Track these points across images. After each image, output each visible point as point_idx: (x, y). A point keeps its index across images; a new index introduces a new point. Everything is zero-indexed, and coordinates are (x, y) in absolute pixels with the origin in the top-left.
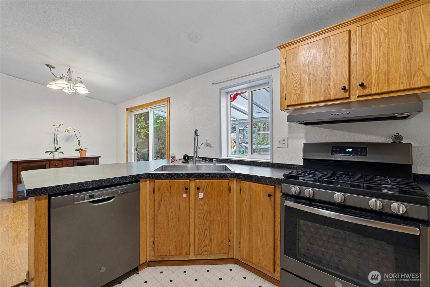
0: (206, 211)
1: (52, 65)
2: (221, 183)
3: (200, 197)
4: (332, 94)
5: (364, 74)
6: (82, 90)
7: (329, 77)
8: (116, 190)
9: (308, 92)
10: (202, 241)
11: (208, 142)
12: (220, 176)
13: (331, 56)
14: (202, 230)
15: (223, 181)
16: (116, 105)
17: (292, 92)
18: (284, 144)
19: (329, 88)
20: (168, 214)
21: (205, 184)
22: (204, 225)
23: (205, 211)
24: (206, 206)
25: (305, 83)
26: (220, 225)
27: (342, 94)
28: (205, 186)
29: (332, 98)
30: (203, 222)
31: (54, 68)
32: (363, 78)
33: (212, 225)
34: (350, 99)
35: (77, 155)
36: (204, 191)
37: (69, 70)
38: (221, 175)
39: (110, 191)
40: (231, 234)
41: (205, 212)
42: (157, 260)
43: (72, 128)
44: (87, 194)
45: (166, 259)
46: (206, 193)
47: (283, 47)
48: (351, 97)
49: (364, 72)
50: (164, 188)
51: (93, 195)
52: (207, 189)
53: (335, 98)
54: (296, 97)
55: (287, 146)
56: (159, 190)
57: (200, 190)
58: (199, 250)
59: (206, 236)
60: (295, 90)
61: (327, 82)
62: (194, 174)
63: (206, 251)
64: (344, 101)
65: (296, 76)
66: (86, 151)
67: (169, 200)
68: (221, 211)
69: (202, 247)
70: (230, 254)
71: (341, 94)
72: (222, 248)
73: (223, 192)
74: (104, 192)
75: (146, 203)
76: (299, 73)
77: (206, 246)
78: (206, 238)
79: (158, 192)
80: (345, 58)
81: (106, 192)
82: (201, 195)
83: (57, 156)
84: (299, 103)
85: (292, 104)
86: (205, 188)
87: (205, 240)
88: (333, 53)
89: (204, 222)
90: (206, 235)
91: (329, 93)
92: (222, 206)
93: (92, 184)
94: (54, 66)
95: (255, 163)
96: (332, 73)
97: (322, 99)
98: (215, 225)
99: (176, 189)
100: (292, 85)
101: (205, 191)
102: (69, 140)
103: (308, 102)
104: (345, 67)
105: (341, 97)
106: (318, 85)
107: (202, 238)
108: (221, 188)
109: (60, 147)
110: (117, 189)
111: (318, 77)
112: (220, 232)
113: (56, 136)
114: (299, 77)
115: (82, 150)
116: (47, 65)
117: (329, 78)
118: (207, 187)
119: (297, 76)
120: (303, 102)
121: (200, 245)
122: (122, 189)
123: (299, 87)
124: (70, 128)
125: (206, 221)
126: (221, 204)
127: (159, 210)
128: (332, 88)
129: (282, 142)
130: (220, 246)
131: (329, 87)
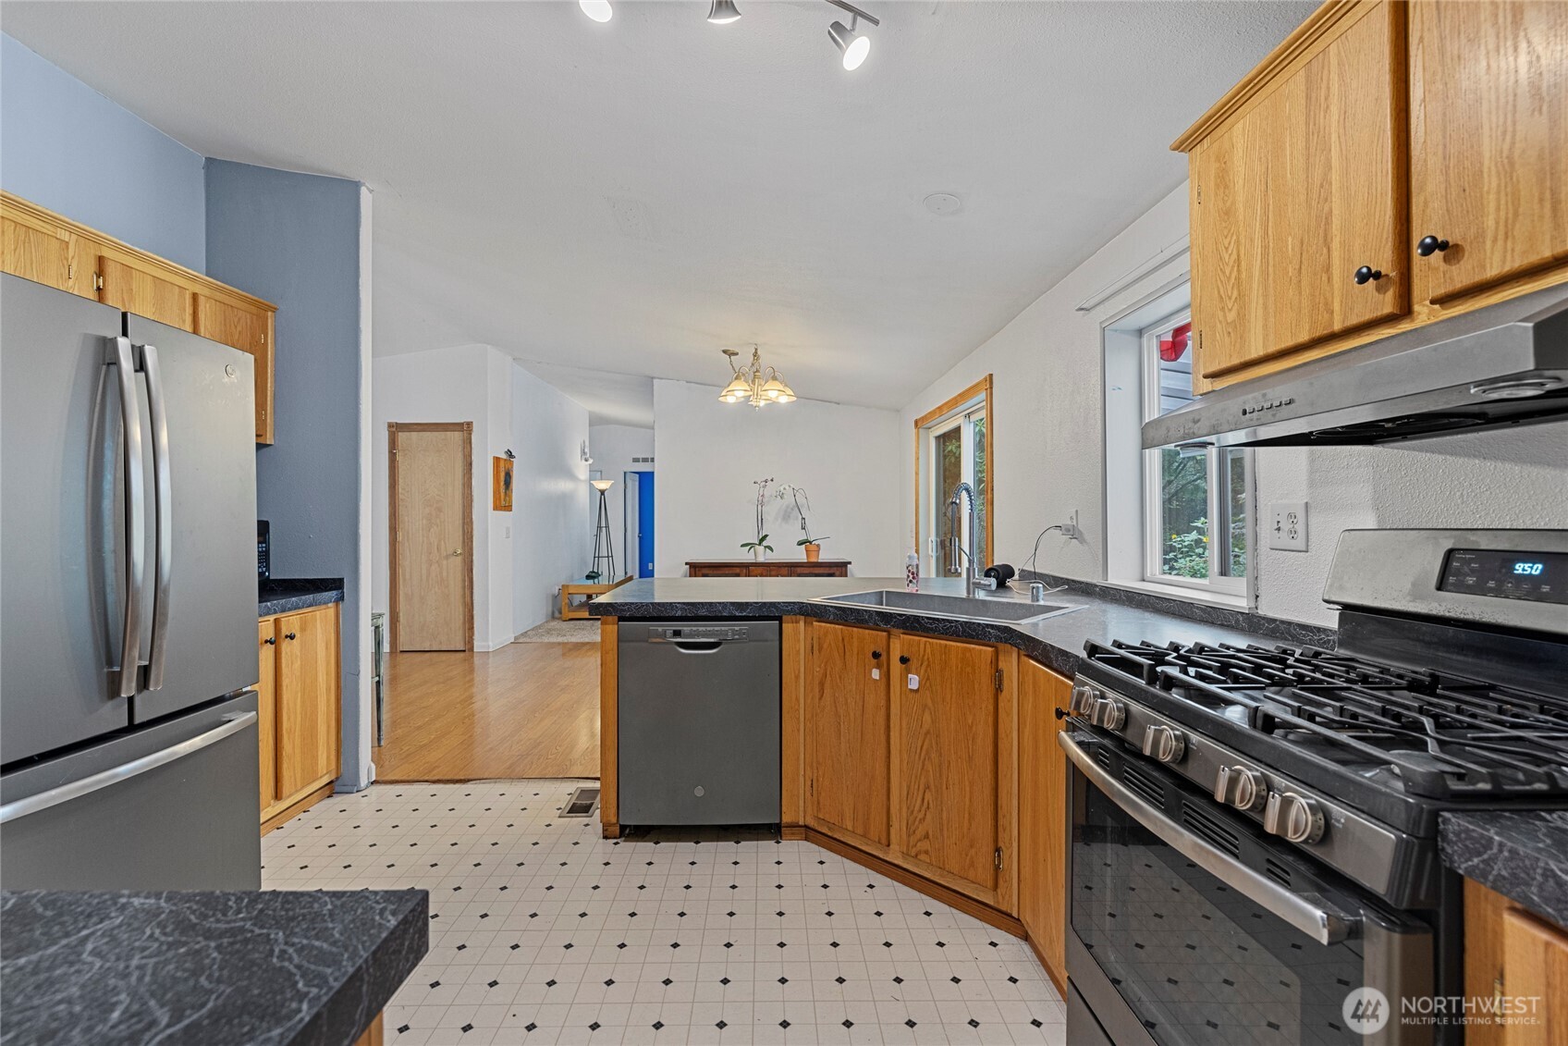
0: (928, 732)
1: (732, 349)
2: (968, 655)
3: (910, 687)
4: (1336, 307)
5: (1452, 189)
6: (777, 395)
7: (1325, 230)
8: (723, 628)
9: (1260, 312)
10: (918, 819)
11: (1075, 523)
12: (964, 631)
13: (1330, 134)
14: (916, 787)
15: (973, 649)
16: (898, 411)
17: (1217, 321)
18: (1294, 535)
19: (1326, 281)
20: (840, 717)
21: (925, 651)
22: (921, 774)
23: (924, 730)
24: (927, 717)
25: (1251, 277)
26: (968, 789)
27: (1369, 304)
28: (924, 656)
29: (1337, 324)
30: (921, 764)
31: (737, 354)
32: (1448, 210)
33: (945, 780)
34: (1413, 321)
35: (800, 555)
36: (922, 671)
37: (755, 354)
38: (970, 628)
39: (711, 628)
40: (1004, 830)
41: (926, 734)
42: (820, 830)
43: (787, 488)
44: (670, 627)
45: (835, 836)
46: (928, 679)
47: (1195, 143)
48: (1416, 308)
49: (1452, 175)
50: (830, 644)
51: (680, 631)
52: (928, 665)
53: (1345, 325)
54: (1227, 340)
55: (1304, 543)
56: (820, 650)
57: (914, 663)
58: (909, 842)
59: (928, 808)
60: (1223, 309)
61: (1318, 255)
62: (895, 617)
63: (926, 852)
64: (1389, 331)
65: (1227, 249)
66: (818, 546)
67: (840, 677)
68: (970, 742)
69: (919, 837)
70: (1003, 897)
71: (1367, 302)
72: (972, 864)
73: (976, 686)
74: (701, 629)
75: (797, 677)
76: (1235, 237)
77: (927, 836)
78: (928, 813)
79: (820, 652)
80: (1379, 132)
81: (704, 629)
82: (914, 681)
83: (762, 556)
85: (1216, 368)
86: (925, 663)
87: (924, 819)
88: (1339, 122)
89: (923, 765)
90: (928, 804)
91: (1326, 304)
92: (971, 727)
93: (681, 609)
94: (736, 351)
95: (1197, 608)
96: (1336, 212)
97: (1304, 337)
98: (951, 782)
99: (855, 652)
100: (1216, 292)
101: (926, 671)
102: (789, 517)
103: (1261, 353)
104: (1379, 174)
105: (1367, 316)
106: (1290, 274)
107: (917, 808)
108: (969, 669)
109: (766, 536)
110: (726, 628)
111: (1290, 239)
112: (967, 809)
113: (760, 507)
114: (1235, 255)
115: (810, 542)
116: (725, 352)
117: (1326, 236)
118: (931, 659)
119: (1230, 252)
121: (913, 828)
122: (736, 628)
123: (1235, 293)
124: (785, 489)
125: (926, 762)
126: (970, 722)
127: (820, 699)
128: (1334, 282)
129: (1286, 525)
130: (967, 855)
131: (1325, 278)
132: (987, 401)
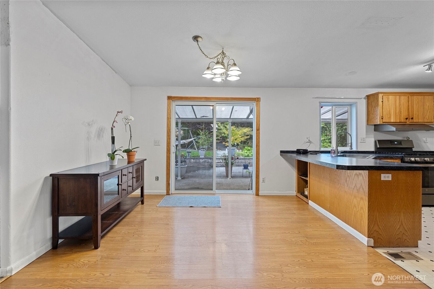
4: (402, 120)
9: (393, 117)
16: (131, 86)
18: (364, 141)
25: (392, 113)
29: (402, 121)
34: (407, 123)
37: (223, 52)
61: (400, 114)
64: (405, 123)
84: (389, 122)
85: (386, 122)
88: (402, 103)
96: (402, 111)
97: (398, 121)
103: (393, 122)
114: (389, 110)
115: (131, 151)
120: (391, 122)
123: (389, 114)
129: (363, 139)
131: (401, 117)
132: (257, 104)
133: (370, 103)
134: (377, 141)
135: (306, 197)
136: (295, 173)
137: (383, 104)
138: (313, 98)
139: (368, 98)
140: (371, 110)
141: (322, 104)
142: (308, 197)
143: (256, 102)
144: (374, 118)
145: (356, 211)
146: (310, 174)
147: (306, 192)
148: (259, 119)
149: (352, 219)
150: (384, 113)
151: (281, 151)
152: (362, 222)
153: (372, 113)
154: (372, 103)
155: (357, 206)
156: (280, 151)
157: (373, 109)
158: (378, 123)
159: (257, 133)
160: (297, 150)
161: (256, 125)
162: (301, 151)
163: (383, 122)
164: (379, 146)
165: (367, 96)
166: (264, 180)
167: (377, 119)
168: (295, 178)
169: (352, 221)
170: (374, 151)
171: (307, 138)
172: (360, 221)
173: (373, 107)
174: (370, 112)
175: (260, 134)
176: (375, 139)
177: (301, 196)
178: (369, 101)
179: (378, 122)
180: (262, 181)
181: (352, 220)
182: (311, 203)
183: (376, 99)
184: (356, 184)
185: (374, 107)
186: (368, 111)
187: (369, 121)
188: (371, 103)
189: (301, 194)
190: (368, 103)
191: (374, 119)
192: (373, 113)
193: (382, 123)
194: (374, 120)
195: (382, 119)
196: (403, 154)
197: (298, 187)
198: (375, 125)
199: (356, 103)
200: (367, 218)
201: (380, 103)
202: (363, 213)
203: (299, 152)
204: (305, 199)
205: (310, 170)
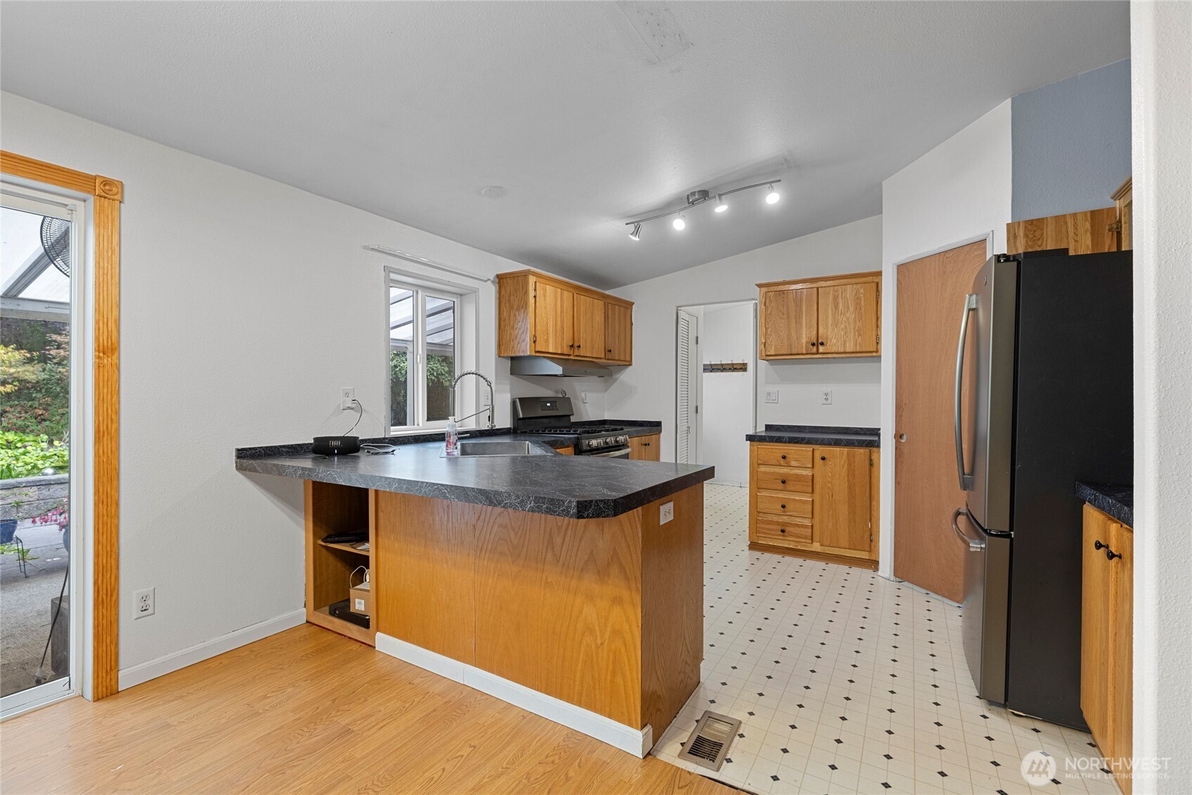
4: (564, 348)
25: (550, 330)
29: (567, 353)
84: (546, 350)
85: (541, 350)
114: (546, 321)
120: (549, 351)
123: (546, 332)
132: (99, 213)
133: (507, 298)
134: (518, 400)
135: (362, 621)
136: (303, 534)
137: (537, 304)
138: (366, 248)
139: (499, 283)
140: (510, 316)
141: (393, 276)
142: (373, 623)
143: (91, 198)
144: (516, 338)
145: (593, 646)
146: (381, 532)
147: (357, 600)
148: (115, 292)
149: (578, 675)
150: (538, 327)
151: (243, 449)
152: (619, 680)
153: (512, 324)
154: (512, 297)
155: (597, 628)
156: (238, 450)
157: (515, 315)
158: (527, 352)
159: (99, 367)
160: (316, 439)
161: (97, 322)
162: (334, 443)
163: (536, 352)
164: (523, 414)
165: (498, 276)
166: (150, 602)
167: (524, 341)
168: (304, 551)
169: (577, 683)
170: (510, 428)
171: (347, 395)
172: (609, 677)
173: (515, 307)
174: (505, 320)
175: (119, 369)
176: (511, 396)
177: (330, 622)
178: (503, 293)
179: (526, 349)
180: (136, 613)
181: (578, 679)
182: (385, 643)
183: (521, 289)
184: (591, 553)
185: (517, 309)
186: (500, 319)
187: (503, 348)
188: (510, 295)
189: (332, 613)
190: (502, 297)
191: (516, 342)
192: (514, 325)
193: (534, 354)
194: (516, 345)
195: (535, 342)
196: (578, 432)
197: (315, 587)
198: (512, 358)
199: (475, 291)
200: (637, 663)
201: (532, 300)
202: (623, 650)
203: (323, 449)
204: (353, 630)
205: (381, 515)
